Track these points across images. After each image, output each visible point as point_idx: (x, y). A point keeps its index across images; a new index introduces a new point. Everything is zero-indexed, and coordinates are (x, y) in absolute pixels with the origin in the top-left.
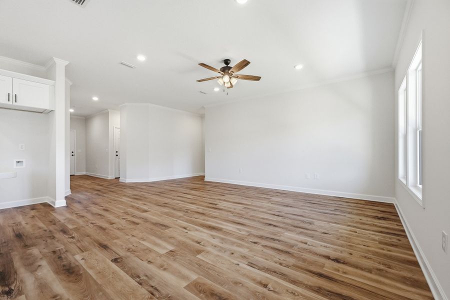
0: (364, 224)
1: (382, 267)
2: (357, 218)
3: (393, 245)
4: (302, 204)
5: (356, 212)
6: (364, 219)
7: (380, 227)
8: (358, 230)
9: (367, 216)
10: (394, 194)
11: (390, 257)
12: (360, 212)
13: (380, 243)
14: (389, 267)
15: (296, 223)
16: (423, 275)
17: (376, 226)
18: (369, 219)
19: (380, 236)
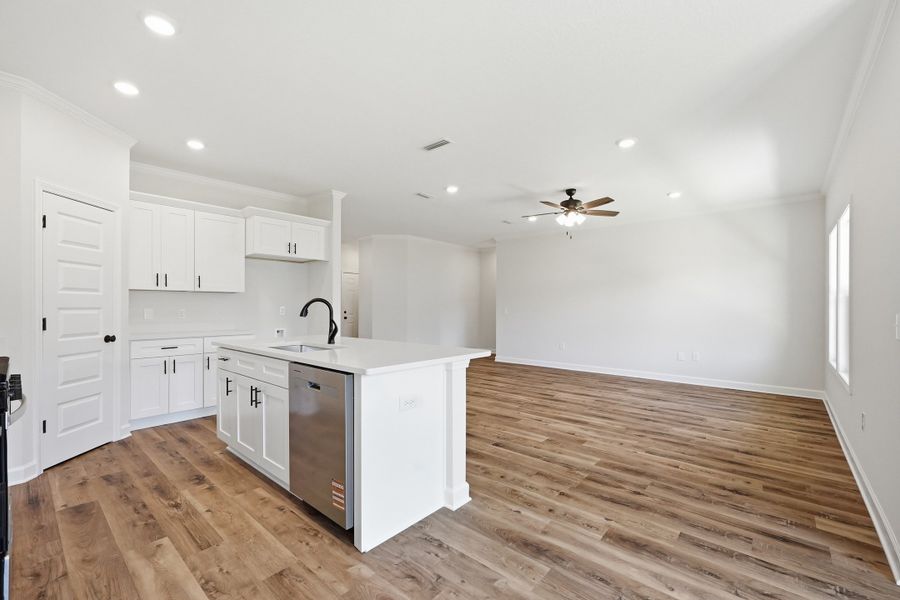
0: (777, 422)
1: (800, 459)
2: (768, 416)
3: (816, 443)
4: (679, 397)
5: (763, 408)
6: (777, 417)
7: (799, 426)
8: (770, 428)
9: (781, 414)
10: (823, 385)
11: (812, 453)
12: (769, 409)
13: (800, 440)
14: (810, 459)
15: (681, 419)
16: (848, 466)
17: (794, 424)
18: (783, 417)
19: (799, 435)
